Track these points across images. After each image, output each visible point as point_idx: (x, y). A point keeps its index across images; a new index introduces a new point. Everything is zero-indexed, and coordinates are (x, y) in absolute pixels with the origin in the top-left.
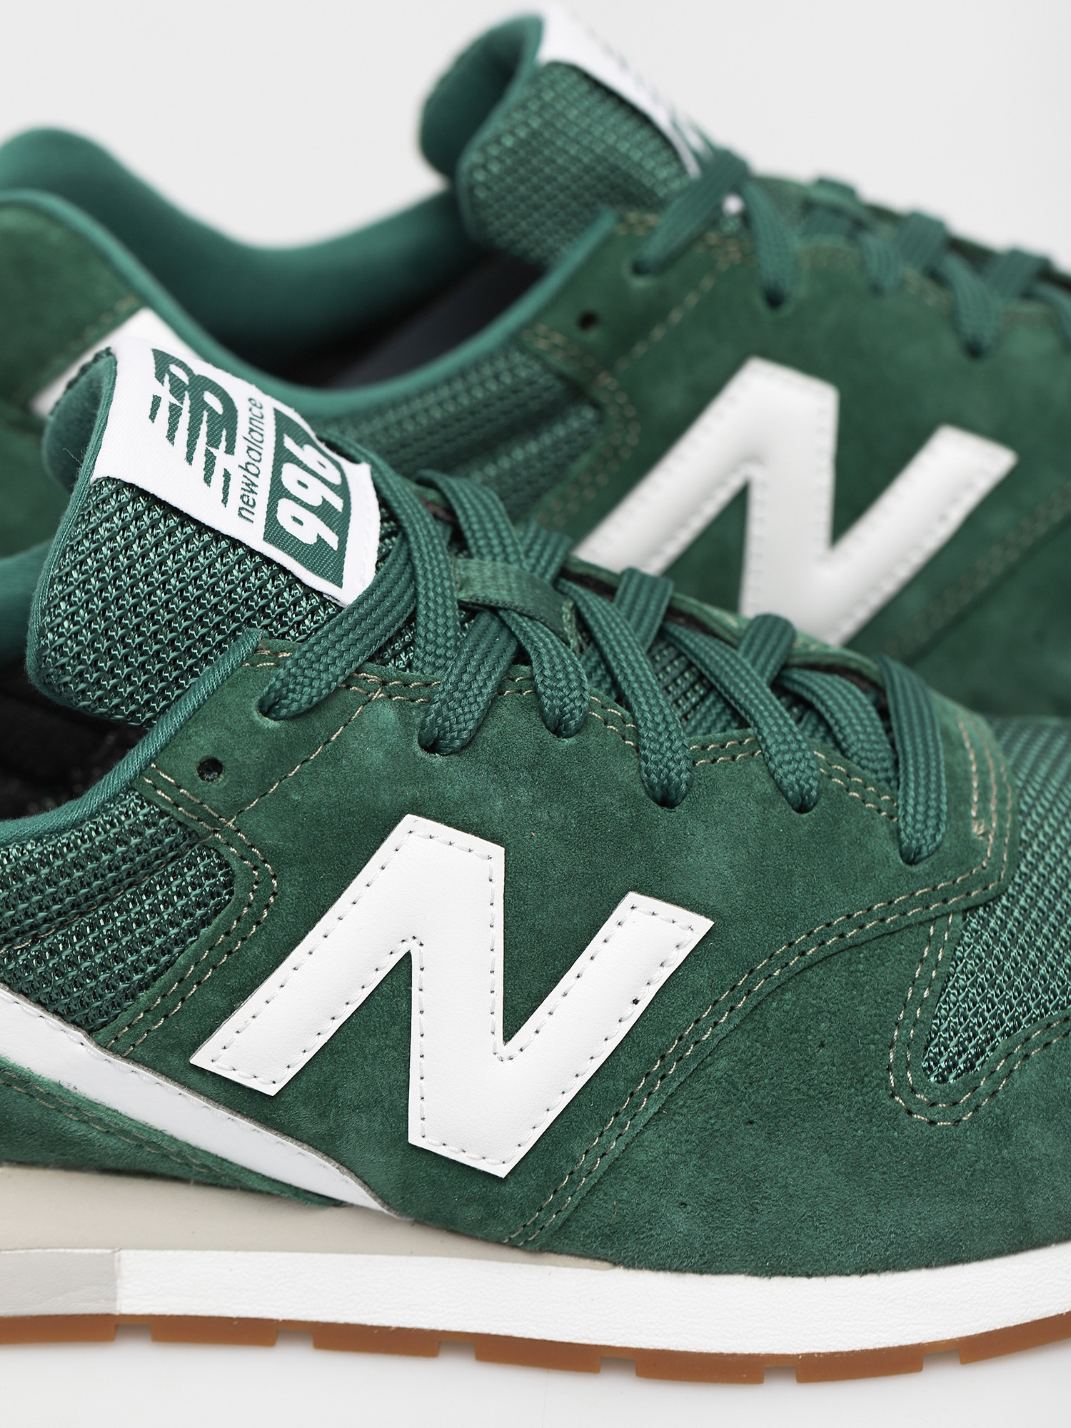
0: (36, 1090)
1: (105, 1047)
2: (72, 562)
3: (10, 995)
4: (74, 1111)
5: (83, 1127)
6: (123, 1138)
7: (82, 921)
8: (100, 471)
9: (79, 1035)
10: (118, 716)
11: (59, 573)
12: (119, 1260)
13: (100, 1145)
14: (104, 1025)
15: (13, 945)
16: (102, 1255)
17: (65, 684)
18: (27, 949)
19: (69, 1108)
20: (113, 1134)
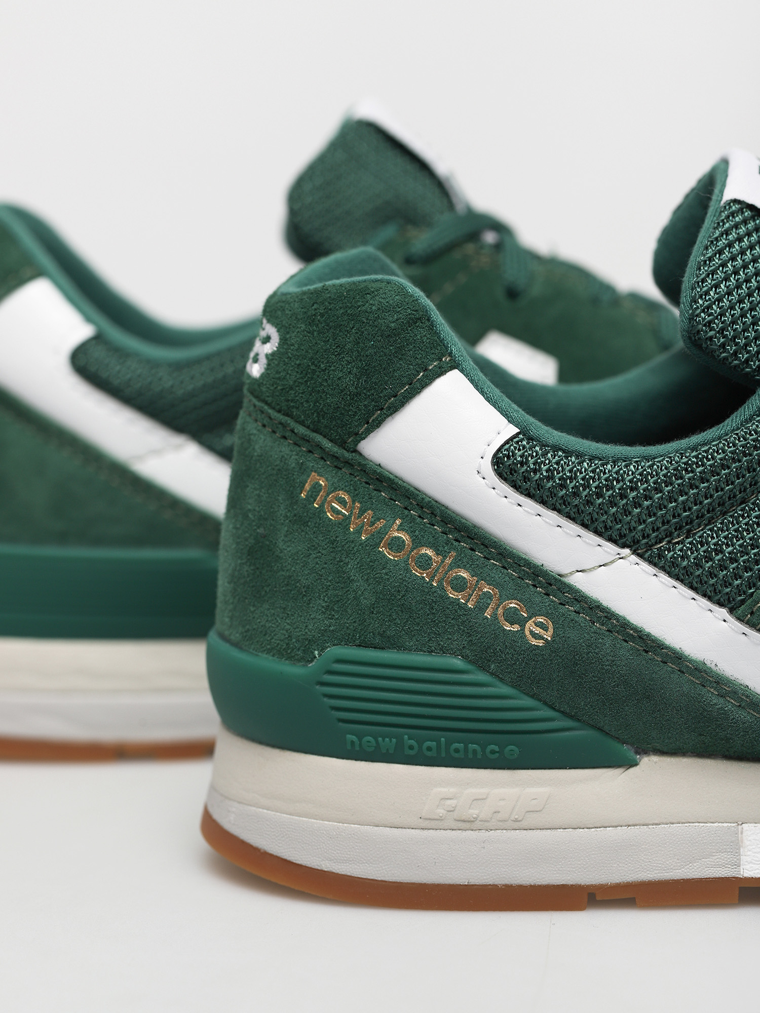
0: (687, 665)
1: (743, 621)
2: (706, 271)
3: (669, 579)
4: (715, 685)
5: (721, 700)
6: (752, 712)
7: (725, 519)
8: (728, 195)
9: (723, 612)
10: (747, 370)
11: (697, 279)
12: (742, 833)
13: (734, 719)
14: (743, 602)
15: (672, 539)
16: (729, 828)
17: (711, 338)
18: (682, 542)
19: (711, 682)
20: (743, 708)
